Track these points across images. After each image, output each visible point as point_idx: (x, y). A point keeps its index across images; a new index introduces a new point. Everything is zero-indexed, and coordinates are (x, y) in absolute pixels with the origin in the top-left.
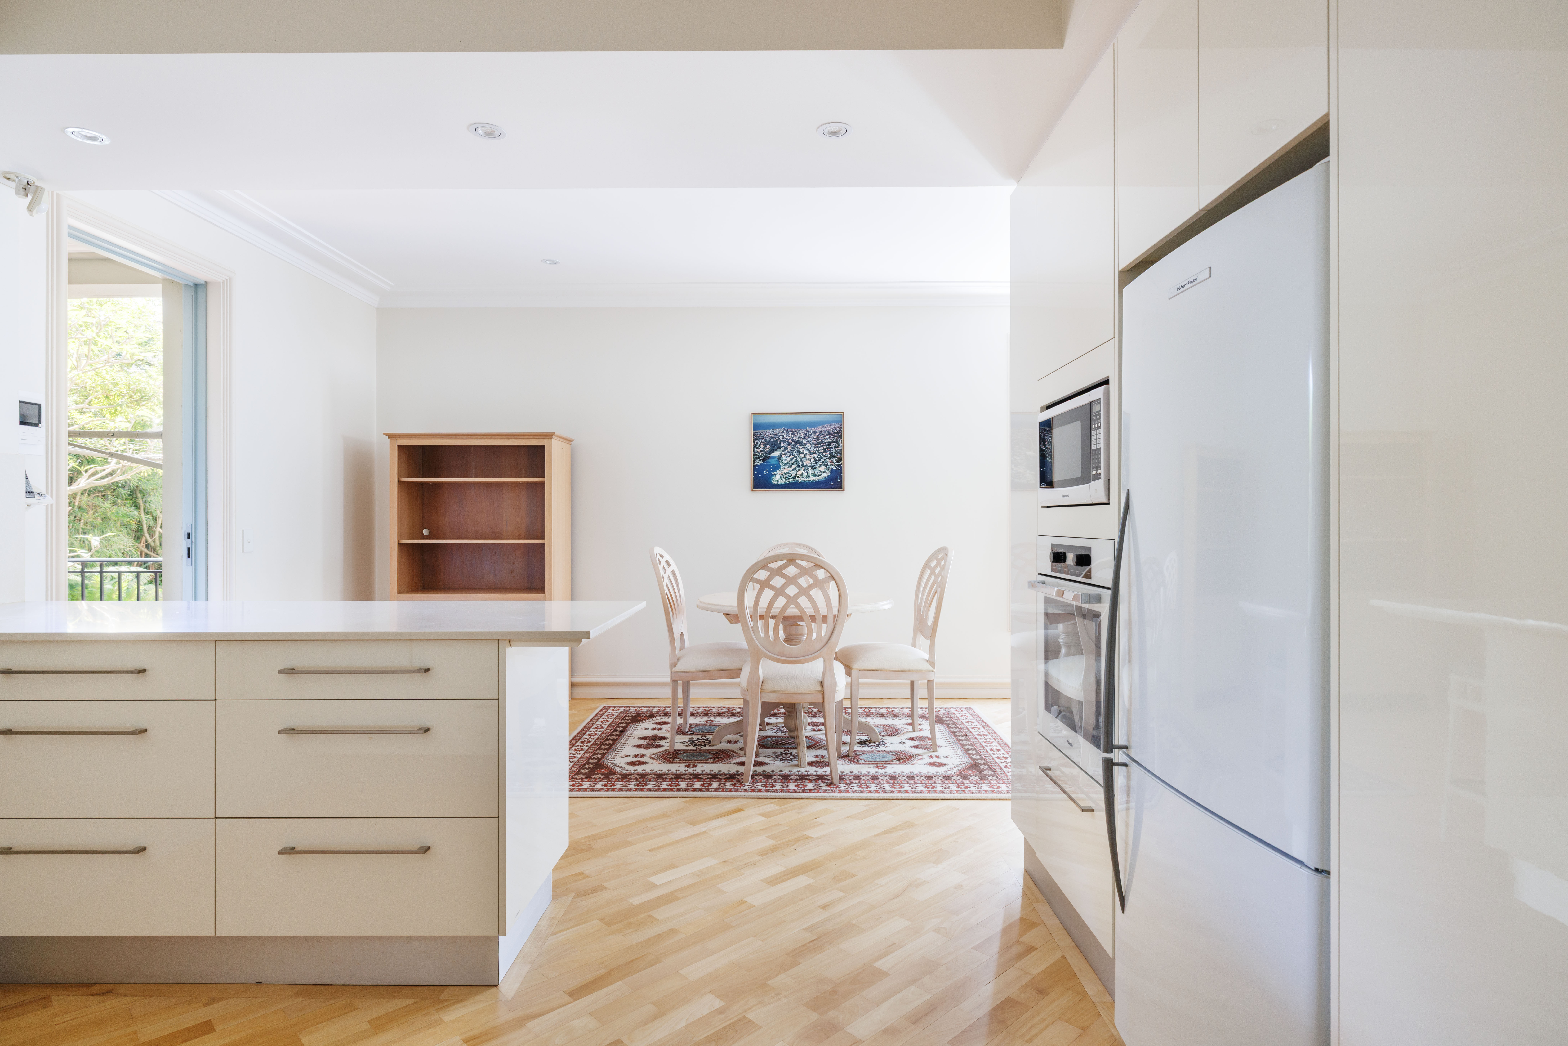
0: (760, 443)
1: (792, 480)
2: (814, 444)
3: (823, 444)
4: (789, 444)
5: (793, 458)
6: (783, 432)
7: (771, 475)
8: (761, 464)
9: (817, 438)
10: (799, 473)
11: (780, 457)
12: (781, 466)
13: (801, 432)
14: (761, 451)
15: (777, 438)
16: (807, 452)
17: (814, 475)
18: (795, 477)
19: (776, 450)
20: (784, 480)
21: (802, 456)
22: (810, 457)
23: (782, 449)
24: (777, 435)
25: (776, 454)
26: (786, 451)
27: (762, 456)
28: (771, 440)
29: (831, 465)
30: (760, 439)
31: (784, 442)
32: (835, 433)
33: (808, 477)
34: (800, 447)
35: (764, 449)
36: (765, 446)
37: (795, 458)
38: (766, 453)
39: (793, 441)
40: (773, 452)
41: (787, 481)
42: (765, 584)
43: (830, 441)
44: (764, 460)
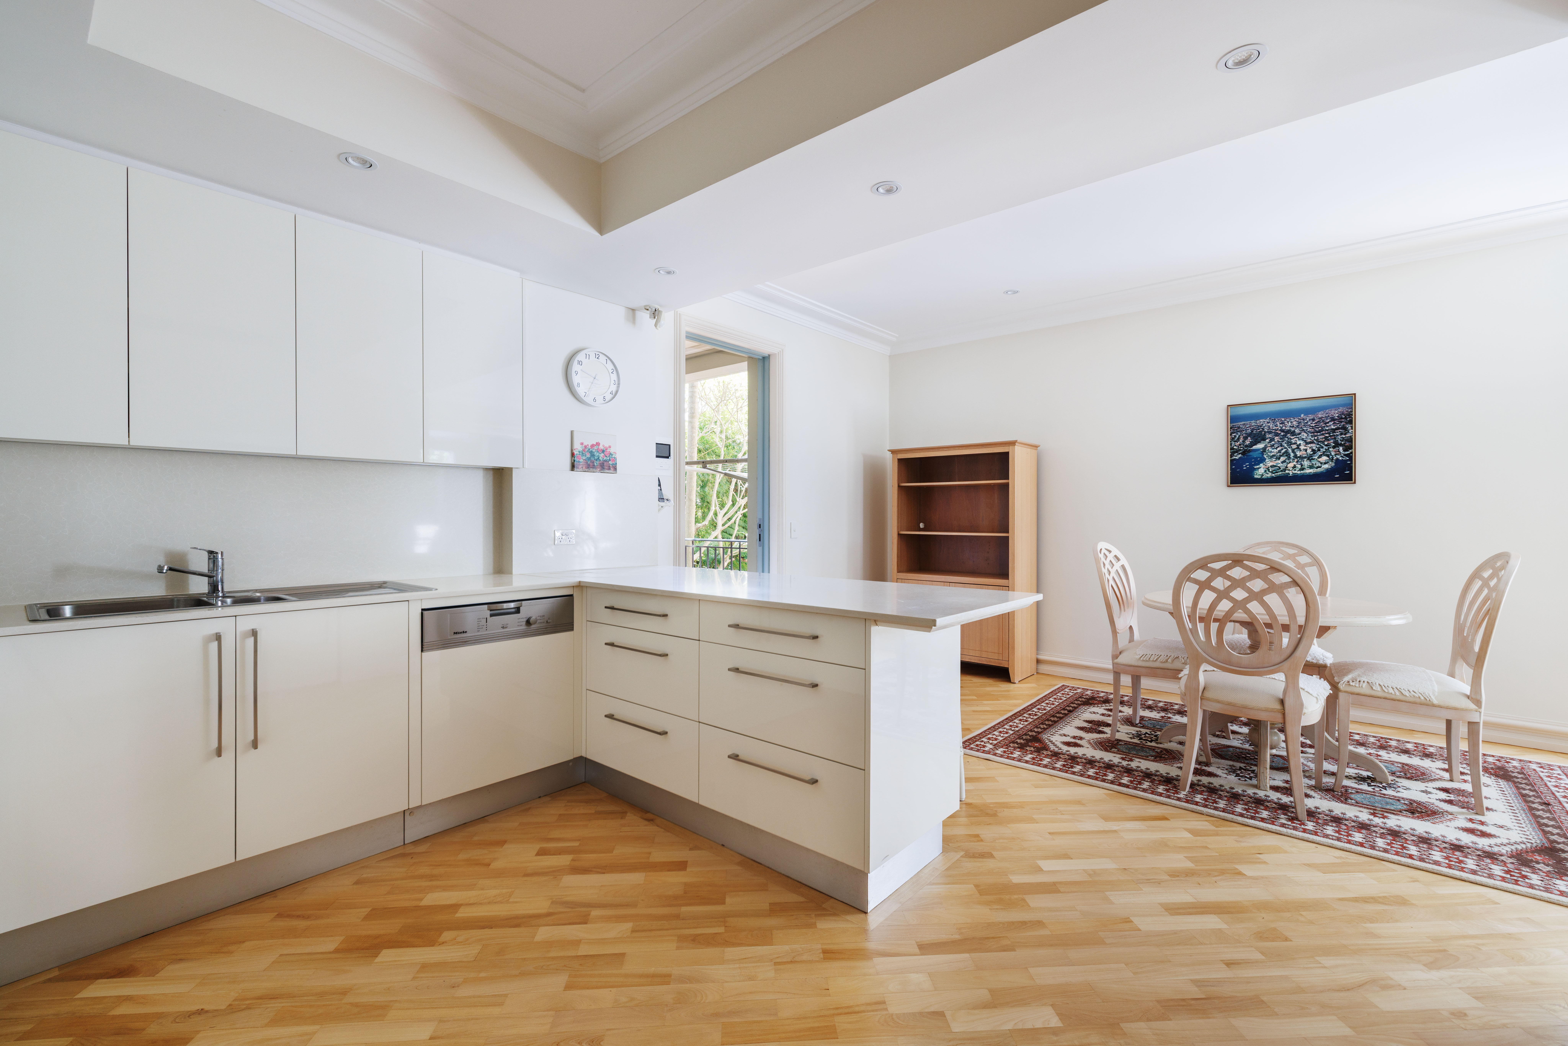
0: (1239, 436)
1: (1281, 473)
2: (1311, 433)
3: (1324, 432)
4: (1277, 435)
5: (1282, 449)
6: (1268, 423)
7: (1252, 469)
8: (1240, 458)
9: (1315, 426)
10: (1291, 465)
11: (1264, 449)
12: (1265, 459)
13: (1293, 421)
14: (1240, 445)
15: (1261, 430)
16: (1302, 442)
17: (1311, 467)
18: (1285, 470)
19: (1260, 442)
20: (1270, 474)
21: (1294, 446)
22: (1306, 448)
23: (1267, 441)
24: (1261, 426)
25: (1260, 446)
26: (1273, 442)
27: (1240, 450)
28: (1252, 431)
29: (1335, 455)
30: (1238, 432)
31: (1270, 433)
32: (1342, 418)
33: (1302, 469)
34: (1292, 437)
35: (1243, 442)
36: (1245, 438)
37: (1284, 450)
38: (1246, 446)
39: (1282, 431)
40: (1255, 444)
41: (1273, 475)
42: (1204, 585)
43: (1334, 428)
44: (1244, 453)
